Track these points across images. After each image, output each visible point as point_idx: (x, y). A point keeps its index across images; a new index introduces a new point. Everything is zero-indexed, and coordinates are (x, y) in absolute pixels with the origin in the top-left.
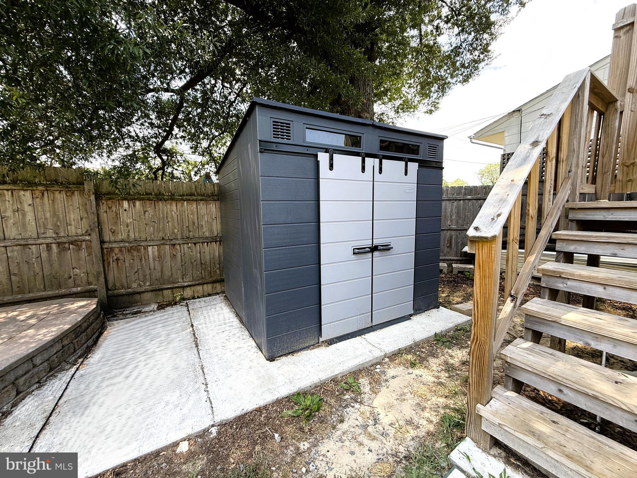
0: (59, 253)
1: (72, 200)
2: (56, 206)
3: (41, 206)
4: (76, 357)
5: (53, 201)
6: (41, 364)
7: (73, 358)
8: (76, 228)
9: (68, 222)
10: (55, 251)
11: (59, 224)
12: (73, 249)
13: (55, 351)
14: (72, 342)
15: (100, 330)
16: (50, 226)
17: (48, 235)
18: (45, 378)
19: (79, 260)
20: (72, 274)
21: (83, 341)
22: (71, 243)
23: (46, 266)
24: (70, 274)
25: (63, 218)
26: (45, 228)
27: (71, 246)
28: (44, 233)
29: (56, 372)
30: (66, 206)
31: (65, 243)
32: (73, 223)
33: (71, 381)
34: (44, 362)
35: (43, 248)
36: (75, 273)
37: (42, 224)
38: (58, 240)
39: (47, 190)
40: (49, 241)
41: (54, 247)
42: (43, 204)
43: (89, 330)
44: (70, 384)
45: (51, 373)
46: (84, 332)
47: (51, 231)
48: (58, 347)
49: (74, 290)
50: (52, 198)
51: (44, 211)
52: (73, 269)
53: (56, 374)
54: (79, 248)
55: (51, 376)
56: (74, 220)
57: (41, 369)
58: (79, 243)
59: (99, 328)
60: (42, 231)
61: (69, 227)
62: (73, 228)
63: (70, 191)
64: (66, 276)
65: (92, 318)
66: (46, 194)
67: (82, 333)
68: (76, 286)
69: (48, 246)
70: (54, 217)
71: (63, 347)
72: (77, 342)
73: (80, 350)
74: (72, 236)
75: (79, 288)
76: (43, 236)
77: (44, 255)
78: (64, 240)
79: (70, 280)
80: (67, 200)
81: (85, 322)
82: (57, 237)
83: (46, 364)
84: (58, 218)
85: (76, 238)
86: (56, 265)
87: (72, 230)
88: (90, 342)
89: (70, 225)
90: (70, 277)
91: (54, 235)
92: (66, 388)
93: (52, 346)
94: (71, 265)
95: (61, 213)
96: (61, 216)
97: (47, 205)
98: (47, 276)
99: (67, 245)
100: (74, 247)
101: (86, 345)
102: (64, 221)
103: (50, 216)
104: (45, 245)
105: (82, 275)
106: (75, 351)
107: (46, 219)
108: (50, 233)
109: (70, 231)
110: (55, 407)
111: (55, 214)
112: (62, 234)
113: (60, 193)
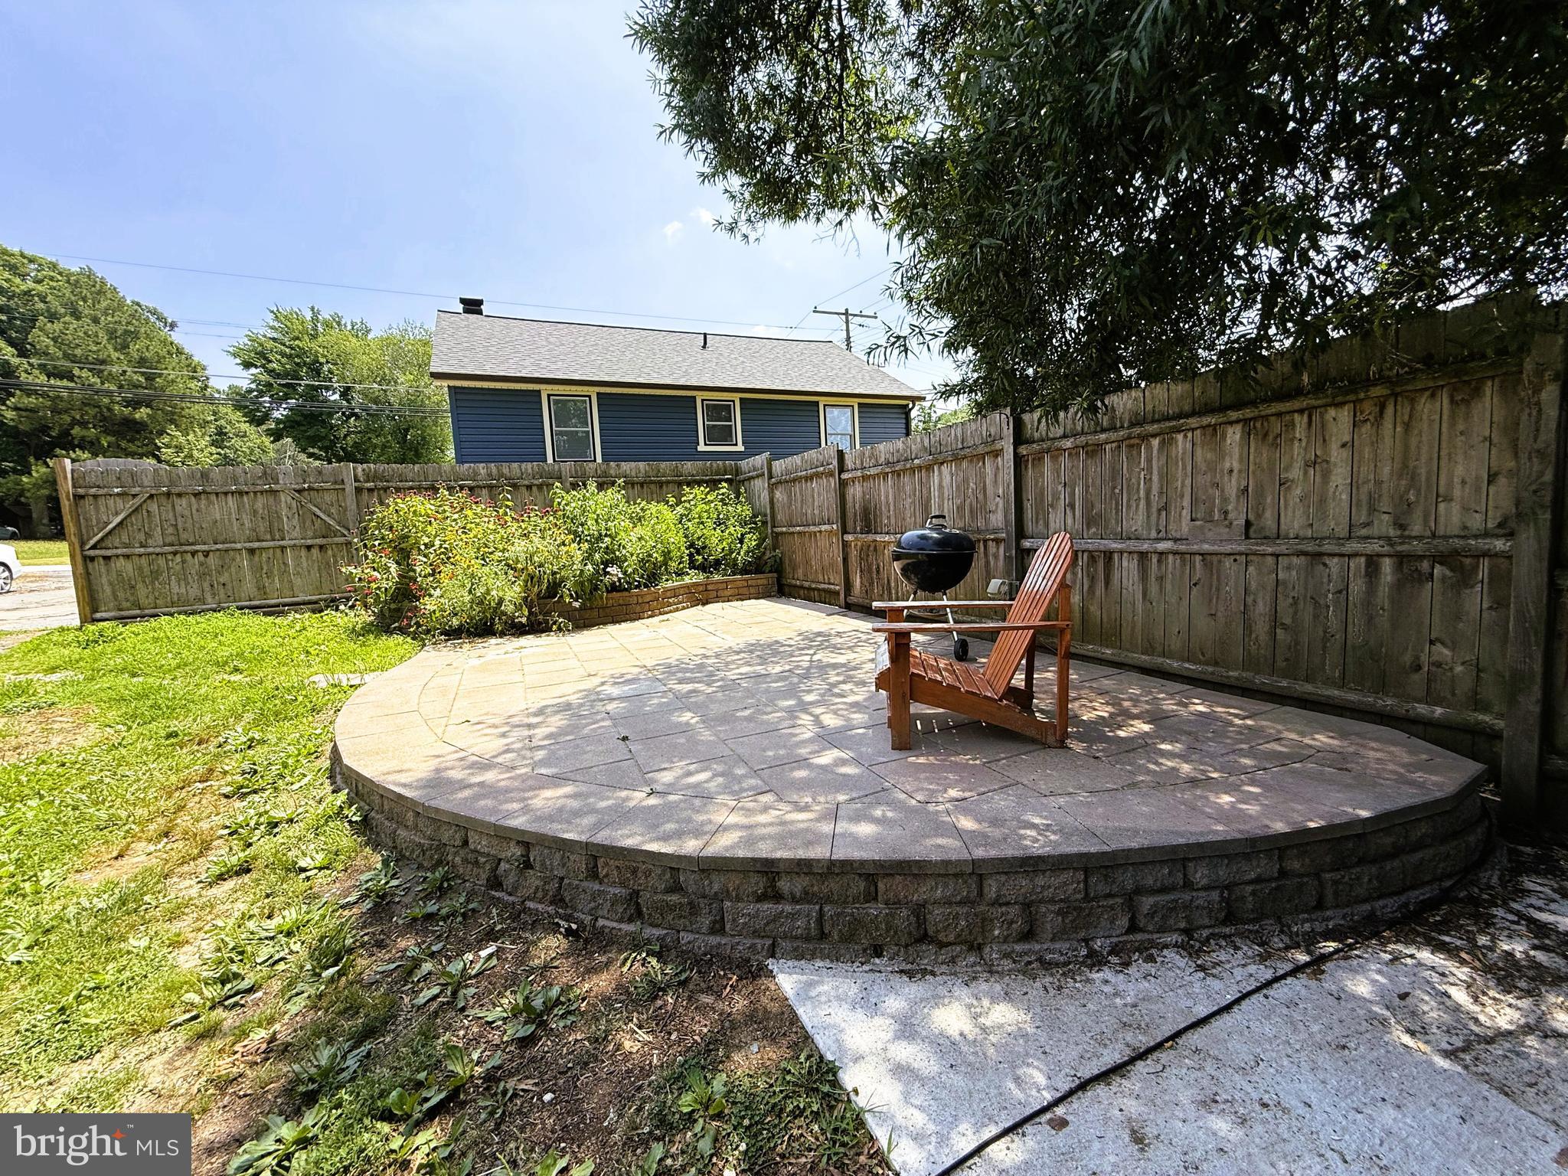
0: (1399, 586)
1: (1467, 417)
2: (1413, 441)
3: (1372, 443)
4: (1319, 927)
5: (1407, 426)
6: (1206, 888)
7: (1307, 927)
8: (1465, 509)
9: (1442, 490)
10: (1389, 578)
11: (1412, 498)
12: (1444, 579)
13: (1253, 875)
14: (1317, 875)
15: (1448, 884)
16: (1385, 505)
17: (1375, 530)
18: (1205, 933)
19: (1458, 617)
20: (1424, 659)
21: (1361, 891)
22: (1440, 558)
23: (1357, 621)
24: (1418, 658)
25: (1428, 479)
26: (1372, 510)
27: (1438, 570)
28: (1367, 525)
29: (1242, 935)
30: (1444, 437)
31: (1421, 557)
32: (1457, 493)
33: (1254, 998)
34: (1214, 888)
35: (1358, 568)
36: (1434, 658)
37: (1364, 498)
38: (1399, 548)
39: (1395, 395)
40: (1375, 547)
41: (1387, 565)
42: (1376, 442)
43: (1396, 863)
44: (1245, 1004)
45: (1227, 930)
46: (1373, 861)
47: (1386, 517)
48: (1263, 867)
49: (1422, 709)
50: (1406, 418)
51: (1376, 459)
52: (1432, 642)
53: (1238, 941)
54: (1464, 578)
55: (1225, 937)
56: (1464, 482)
57: (1200, 902)
58: (1468, 561)
59: (1449, 876)
60: (1363, 519)
61: (1442, 506)
62: (1455, 508)
63: (1468, 382)
64: (1407, 658)
65: (1424, 829)
66: (1390, 410)
67: (1361, 861)
68: (1431, 699)
69: (1372, 563)
70: (1400, 476)
71: (1283, 873)
72: (1336, 882)
73: (1341, 912)
74: (1446, 537)
75: (1439, 711)
76: (1364, 532)
77: (1357, 587)
78: (1417, 547)
79: (1416, 677)
80: (1453, 417)
81: (1386, 831)
82: (1401, 537)
83: (1215, 895)
84: (1414, 477)
85: (1458, 543)
86: (1383, 621)
87: (1451, 517)
88: (1388, 906)
89: (1448, 499)
90: (1419, 668)
91: (1392, 532)
92: (1227, 1008)
93: (1247, 857)
94: (1426, 631)
95: (1424, 458)
96: (1423, 471)
97: (1388, 440)
98: (1354, 648)
99: (1425, 565)
100: (1448, 573)
101: (1367, 907)
102: (1429, 486)
103: (1392, 473)
104: (1363, 559)
105: (1459, 669)
106: (1320, 905)
107: (1379, 483)
108: (1384, 525)
109: (1442, 520)
110: (1167, 1040)
111: (1405, 465)
112: (1416, 529)
113: (1433, 395)
